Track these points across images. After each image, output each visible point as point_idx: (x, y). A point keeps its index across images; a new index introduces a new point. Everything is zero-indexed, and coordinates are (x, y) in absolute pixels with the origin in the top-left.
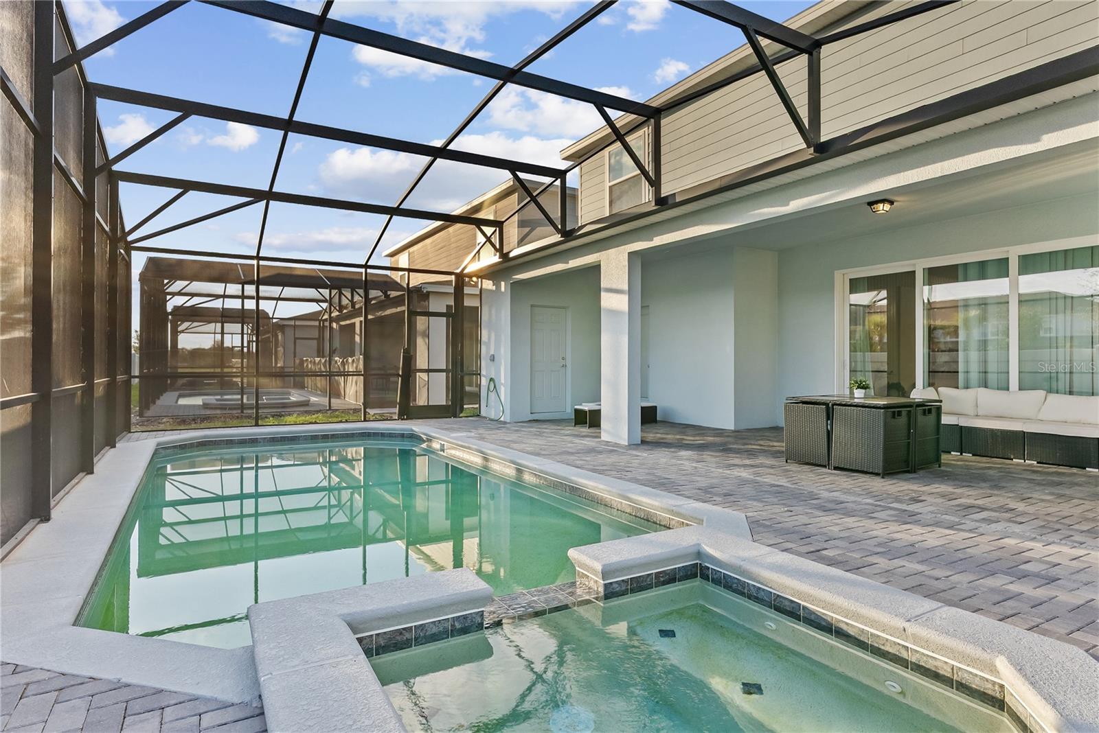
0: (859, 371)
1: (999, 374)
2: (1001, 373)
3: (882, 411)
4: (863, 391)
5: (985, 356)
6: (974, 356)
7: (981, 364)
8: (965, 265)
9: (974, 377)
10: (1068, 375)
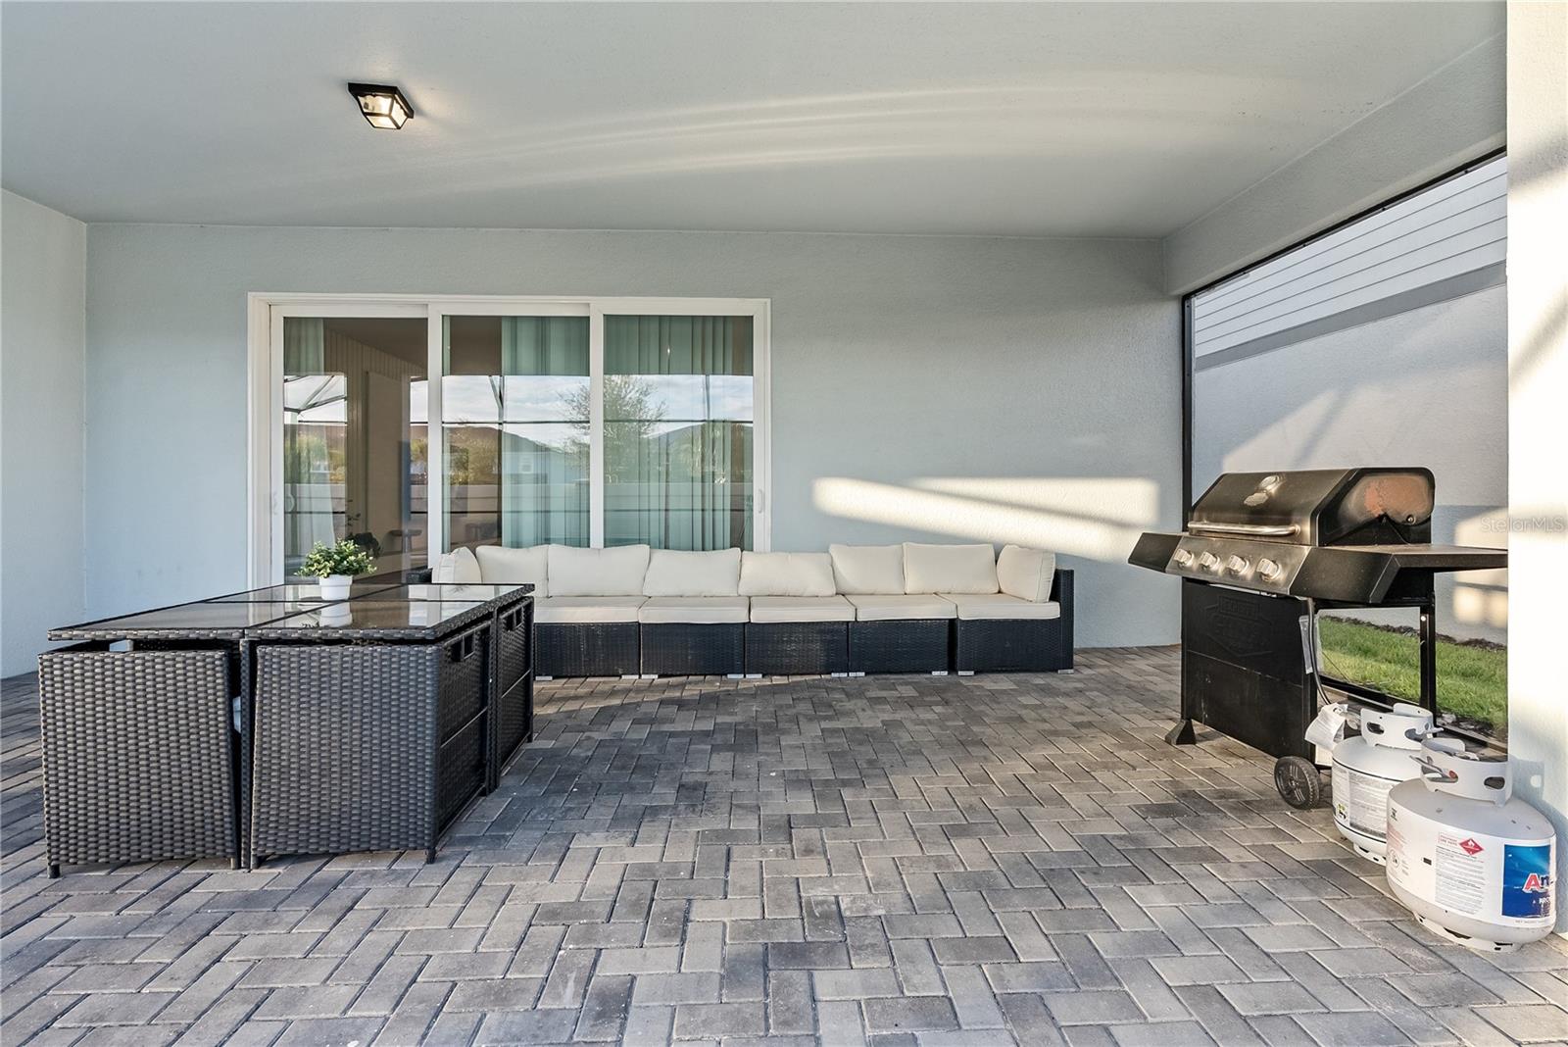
0: (306, 513)
1: (567, 514)
2: (570, 511)
3: (430, 649)
4: (348, 579)
5: (547, 490)
6: (528, 490)
7: (539, 500)
8: (514, 318)
9: (529, 525)
10: (663, 513)
